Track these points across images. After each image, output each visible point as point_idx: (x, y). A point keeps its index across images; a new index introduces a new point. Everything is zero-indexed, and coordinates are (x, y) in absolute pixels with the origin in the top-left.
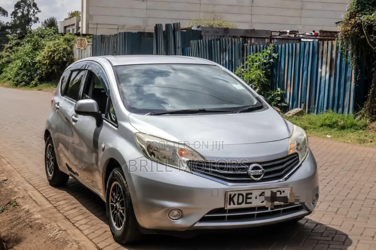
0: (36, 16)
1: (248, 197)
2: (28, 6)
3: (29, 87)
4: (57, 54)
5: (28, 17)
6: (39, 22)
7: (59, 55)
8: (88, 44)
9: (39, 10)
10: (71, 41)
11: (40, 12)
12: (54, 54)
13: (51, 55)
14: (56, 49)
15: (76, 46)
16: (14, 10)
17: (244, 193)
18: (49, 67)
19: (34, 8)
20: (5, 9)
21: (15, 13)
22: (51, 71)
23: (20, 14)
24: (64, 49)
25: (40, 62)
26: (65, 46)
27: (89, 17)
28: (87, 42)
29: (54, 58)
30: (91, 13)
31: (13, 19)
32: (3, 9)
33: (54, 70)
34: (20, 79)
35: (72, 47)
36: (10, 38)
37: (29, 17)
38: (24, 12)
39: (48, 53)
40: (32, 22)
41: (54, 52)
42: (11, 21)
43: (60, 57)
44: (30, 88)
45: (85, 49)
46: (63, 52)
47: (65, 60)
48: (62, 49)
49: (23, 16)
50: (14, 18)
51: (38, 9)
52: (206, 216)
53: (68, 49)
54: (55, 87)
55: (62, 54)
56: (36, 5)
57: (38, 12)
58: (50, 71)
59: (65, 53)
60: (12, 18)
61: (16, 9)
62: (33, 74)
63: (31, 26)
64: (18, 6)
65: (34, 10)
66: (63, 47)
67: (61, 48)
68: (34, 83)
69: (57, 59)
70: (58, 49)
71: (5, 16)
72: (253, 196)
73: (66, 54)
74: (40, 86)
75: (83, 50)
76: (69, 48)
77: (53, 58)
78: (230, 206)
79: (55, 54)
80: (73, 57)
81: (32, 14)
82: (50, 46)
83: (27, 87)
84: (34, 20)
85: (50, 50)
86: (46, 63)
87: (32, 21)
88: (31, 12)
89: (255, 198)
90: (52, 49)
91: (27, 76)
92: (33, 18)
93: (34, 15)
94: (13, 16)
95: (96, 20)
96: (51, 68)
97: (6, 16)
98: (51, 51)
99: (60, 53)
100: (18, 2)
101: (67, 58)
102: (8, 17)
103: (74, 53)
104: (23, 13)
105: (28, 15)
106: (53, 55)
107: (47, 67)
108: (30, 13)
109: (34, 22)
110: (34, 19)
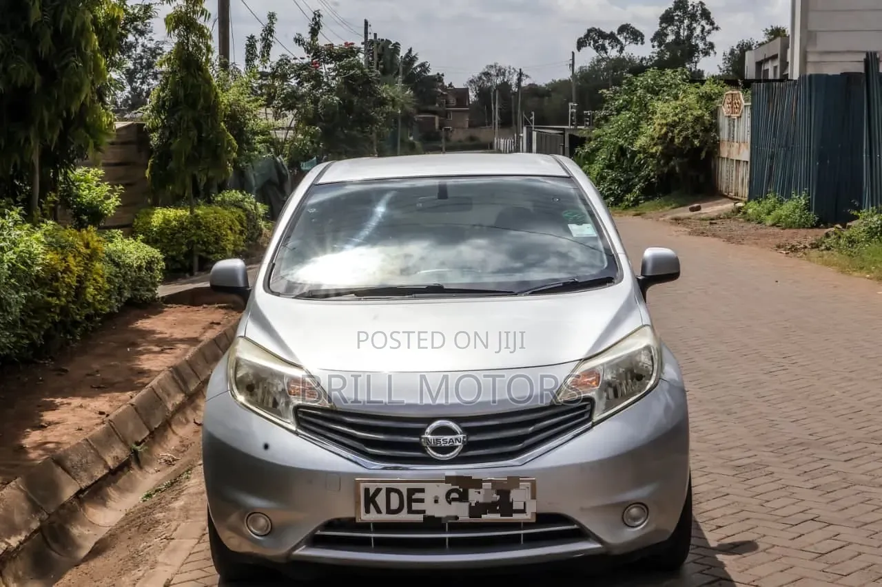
0: (709, 39)
1: (414, 497)
2: (691, 17)
3: (621, 208)
4: (681, 131)
5: (690, 44)
6: (715, 53)
7: (684, 134)
8: (745, 106)
9: (715, 26)
10: (714, 99)
11: (717, 28)
12: (672, 132)
13: (666, 134)
14: (678, 120)
15: (725, 110)
16: (658, 28)
17: (404, 488)
18: (662, 162)
19: (703, 23)
20: (637, 28)
21: (659, 37)
22: (668, 171)
23: (671, 38)
24: (698, 119)
25: (643, 150)
26: (700, 112)
27: (809, 36)
28: (743, 101)
29: (674, 141)
30: (812, 27)
31: (657, 49)
32: (634, 28)
33: (674, 167)
34: (605, 189)
35: (715, 114)
36: (606, 96)
37: (693, 42)
38: (682, 31)
39: (661, 129)
40: (699, 54)
41: (674, 126)
42: (651, 55)
43: (686, 138)
44: (624, 209)
45: (741, 117)
46: (692, 127)
47: (698, 145)
48: (690, 118)
49: (677, 41)
50: (659, 46)
51: (712, 24)
52: (319, 532)
53: (705, 118)
54: (673, 208)
55: (690, 131)
56: (710, 13)
57: (713, 29)
58: (666, 170)
59: (698, 128)
60: (653, 47)
61: (664, 25)
62: (633, 178)
63: (696, 63)
64: (667, 18)
65: (702, 26)
66: (695, 113)
67: (690, 116)
68: (632, 199)
69: (679, 144)
70: (683, 119)
71: (637, 44)
72: (428, 496)
73: (701, 130)
74: (644, 205)
75: (736, 121)
76: (707, 117)
77: (670, 139)
78: (368, 515)
79: (676, 131)
80: (718, 138)
81: (698, 36)
82: (665, 114)
83: (617, 208)
84: (705, 49)
85: (664, 122)
86: (656, 152)
87: (700, 52)
88: (698, 32)
89: (433, 501)
90: (669, 120)
91: (620, 183)
92: (701, 46)
93: (703, 39)
94: (656, 44)
95: (823, 43)
96: (667, 163)
97: (640, 43)
98: (667, 124)
99: (687, 129)
100: (667, 11)
101: (702, 139)
102: (644, 45)
103: (721, 126)
104: (678, 34)
105: (689, 37)
106: (670, 134)
107: (659, 162)
108: (695, 35)
109: (702, 53)
110: (704, 47)
